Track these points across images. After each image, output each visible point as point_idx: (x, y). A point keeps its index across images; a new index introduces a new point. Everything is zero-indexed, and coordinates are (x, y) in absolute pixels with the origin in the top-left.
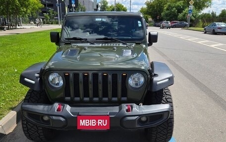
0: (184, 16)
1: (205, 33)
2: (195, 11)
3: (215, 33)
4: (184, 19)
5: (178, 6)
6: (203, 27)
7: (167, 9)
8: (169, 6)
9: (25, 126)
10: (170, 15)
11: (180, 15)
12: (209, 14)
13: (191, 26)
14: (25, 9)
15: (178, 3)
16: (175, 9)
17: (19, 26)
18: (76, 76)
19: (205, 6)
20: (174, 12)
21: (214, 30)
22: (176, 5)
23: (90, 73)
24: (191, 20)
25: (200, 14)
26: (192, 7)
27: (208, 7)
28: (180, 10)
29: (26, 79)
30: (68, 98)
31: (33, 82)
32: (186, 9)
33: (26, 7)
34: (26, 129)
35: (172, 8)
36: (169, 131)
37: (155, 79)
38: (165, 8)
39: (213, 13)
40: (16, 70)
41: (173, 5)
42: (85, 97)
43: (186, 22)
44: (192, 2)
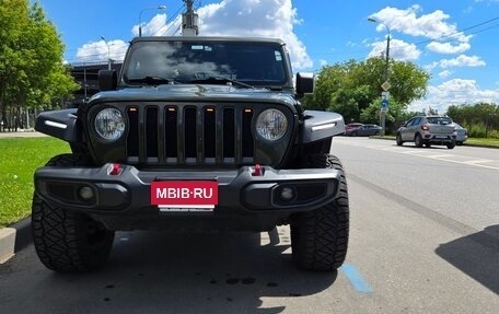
0: (373, 113)
2: (394, 105)
4: (373, 120)
5: (360, 95)
7: (338, 101)
8: (342, 94)
10: (344, 111)
11: (365, 113)
13: (387, 133)
15: (359, 90)
16: (353, 100)
17: (21, 127)
19: (414, 95)
20: (352, 106)
22: (355, 92)
23: (181, 107)
24: (388, 123)
25: (405, 111)
26: (386, 95)
27: (419, 97)
28: (364, 103)
29: (48, 123)
30: (134, 159)
31: (64, 126)
32: (377, 101)
33: (43, 87)
34: (42, 248)
35: (348, 98)
36: (340, 248)
37: (308, 123)
38: (334, 99)
41: (349, 92)
42: (168, 156)
43: (378, 124)
44: (386, 85)
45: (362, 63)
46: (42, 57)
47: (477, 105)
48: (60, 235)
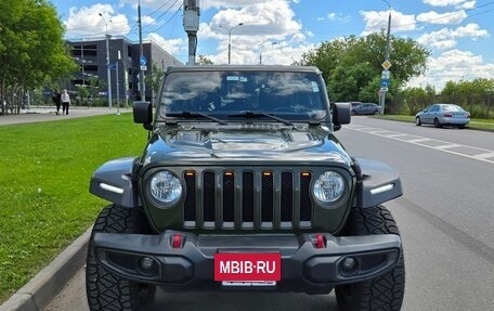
0: (372, 91)
1: (419, 125)
2: (394, 82)
3: (439, 125)
4: (372, 98)
5: (359, 72)
6: (413, 113)
7: (337, 79)
8: (341, 72)
9: (93, 286)
10: (342, 89)
11: (364, 91)
12: (420, 90)
13: (387, 112)
14: (41, 74)
15: (359, 67)
16: (352, 77)
17: (23, 108)
18: (209, 176)
19: (413, 73)
20: (350, 84)
21: (436, 119)
22: (354, 70)
23: (238, 171)
24: (388, 101)
25: (403, 89)
26: (386, 74)
27: (419, 74)
28: (362, 80)
29: (103, 186)
30: (190, 224)
31: (120, 191)
32: (376, 79)
33: (45, 69)
35: (347, 76)
37: (366, 184)
38: (333, 76)
39: (428, 88)
40: (40, 190)
41: (348, 70)
42: (225, 220)
43: (377, 103)
44: (387, 64)
45: (362, 39)
46: (43, 39)
47: (476, 81)
48: (114, 296)
